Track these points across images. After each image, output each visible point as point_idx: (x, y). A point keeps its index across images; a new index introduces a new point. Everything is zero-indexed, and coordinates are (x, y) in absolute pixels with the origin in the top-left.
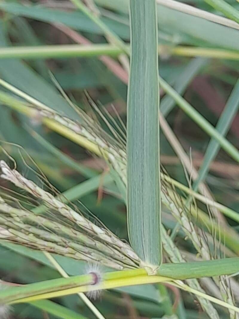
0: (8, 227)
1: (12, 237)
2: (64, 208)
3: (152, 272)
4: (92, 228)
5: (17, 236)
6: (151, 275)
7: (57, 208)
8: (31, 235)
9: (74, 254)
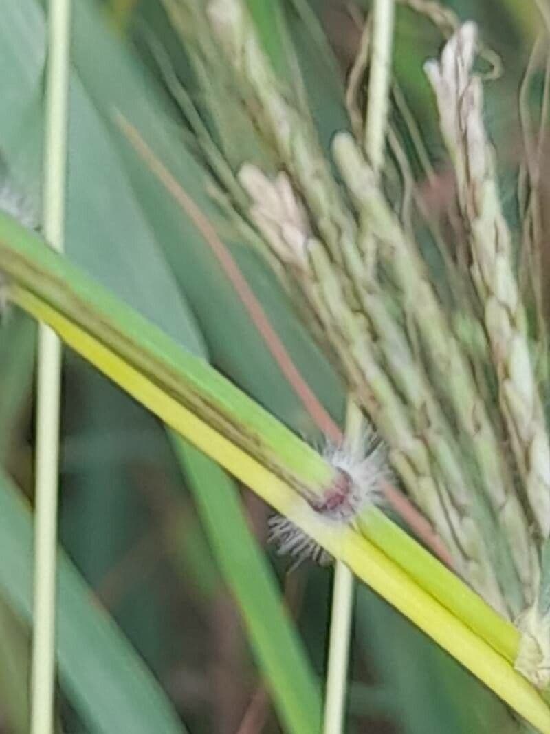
0: (315, 230)
1: (299, 269)
2: (508, 310)
3: (530, 666)
4: (530, 443)
5: (316, 279)
6: (525, 674)
7: (489, 292)
8: (361, 319)
9: (417, 473)
